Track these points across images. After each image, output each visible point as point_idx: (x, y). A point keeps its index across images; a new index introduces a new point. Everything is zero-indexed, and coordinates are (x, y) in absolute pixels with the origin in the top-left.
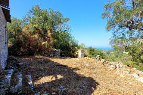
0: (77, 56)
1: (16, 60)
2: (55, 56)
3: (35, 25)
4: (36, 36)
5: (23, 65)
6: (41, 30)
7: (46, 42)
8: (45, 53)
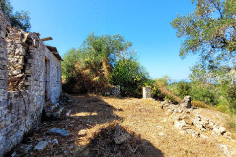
0: (141, 97)
1: (67, 98)
2: (111, 95)
3: (86, 60)
4: (88, 71)
5: (71, 102)
6: (92, 64)
7: (98, 78)
8: (99, 91)
